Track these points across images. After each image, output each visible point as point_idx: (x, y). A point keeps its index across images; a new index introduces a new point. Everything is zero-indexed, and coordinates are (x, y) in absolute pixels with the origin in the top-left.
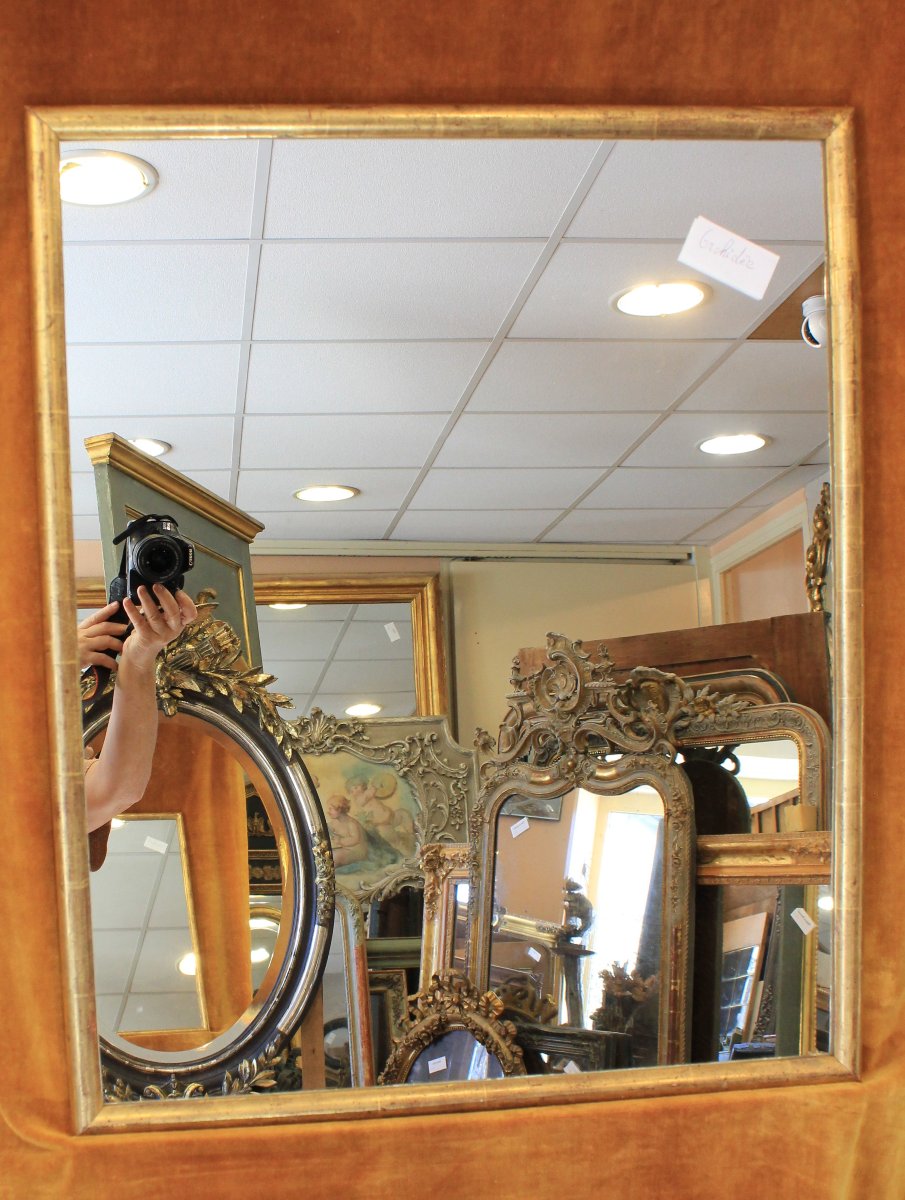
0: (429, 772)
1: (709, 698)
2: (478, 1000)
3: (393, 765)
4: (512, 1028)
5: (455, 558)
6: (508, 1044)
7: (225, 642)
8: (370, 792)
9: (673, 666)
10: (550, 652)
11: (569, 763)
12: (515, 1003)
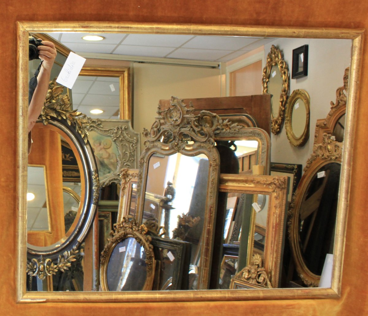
0: (123, 140)
1: (228, 123)
2: (138, 227)
3: (111, 137)
4: (150, 238)
5: (135, 62)
6: (148, 244)
7: (66, 100)
8: (102, 146)
9: (215, 110)
10: (172, 103)
11: (176, 144)
12: (150, 228)
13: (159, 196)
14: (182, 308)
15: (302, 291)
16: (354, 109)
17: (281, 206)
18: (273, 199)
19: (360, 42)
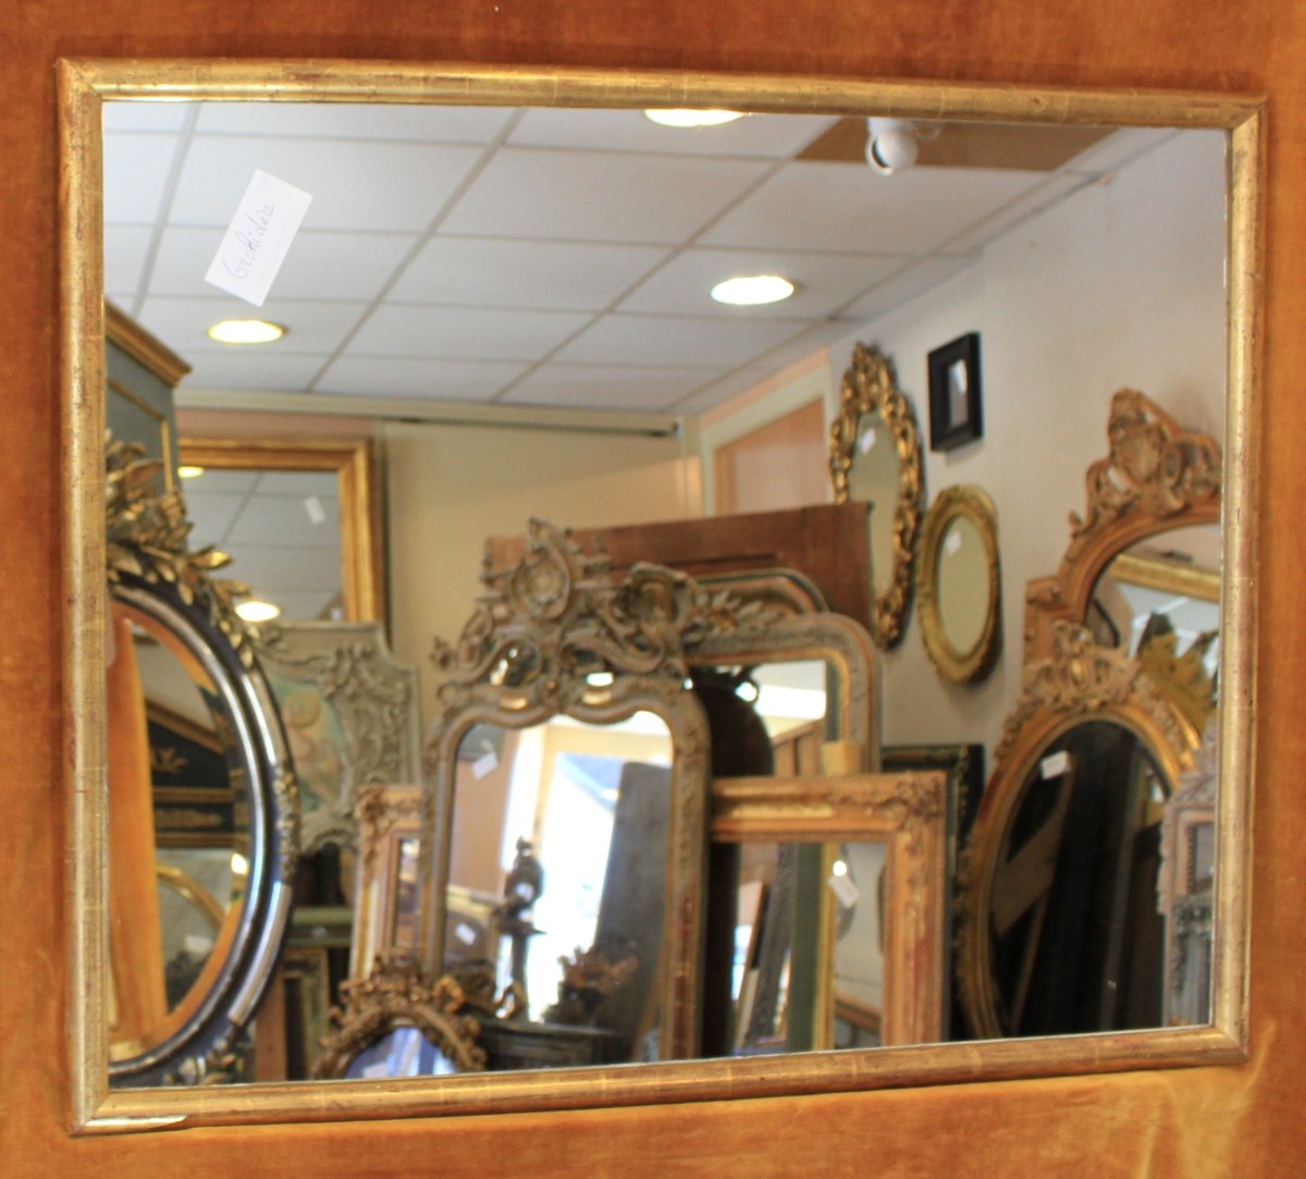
0: (360, 694)
1: (730, 606)
2: (430, 988)
3: (316, 683)
4: (473, 1023)
5: (389, 419)
6: (468, 1046)
7: (171, 511)
10: (531, 543)
11: (551, 685)
12: (473, 991)
13: (484, 895)
14: (696, 1122)
15: (1116, 1041)
16: (1250, 371)
17: (928, 879)
18: (902, 857)
19: (1255, 138)
